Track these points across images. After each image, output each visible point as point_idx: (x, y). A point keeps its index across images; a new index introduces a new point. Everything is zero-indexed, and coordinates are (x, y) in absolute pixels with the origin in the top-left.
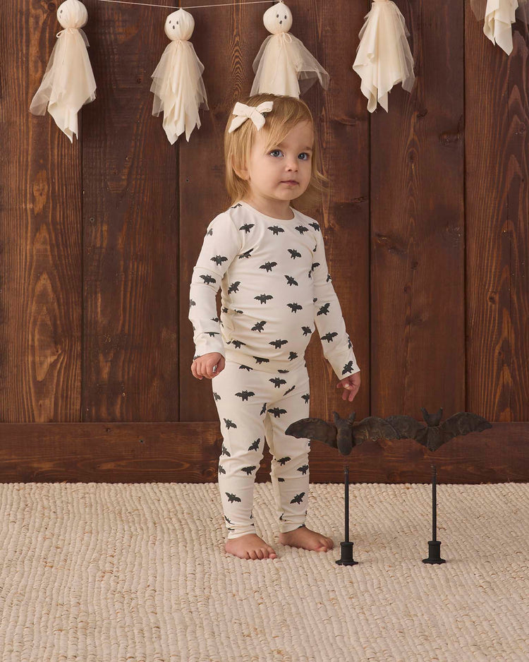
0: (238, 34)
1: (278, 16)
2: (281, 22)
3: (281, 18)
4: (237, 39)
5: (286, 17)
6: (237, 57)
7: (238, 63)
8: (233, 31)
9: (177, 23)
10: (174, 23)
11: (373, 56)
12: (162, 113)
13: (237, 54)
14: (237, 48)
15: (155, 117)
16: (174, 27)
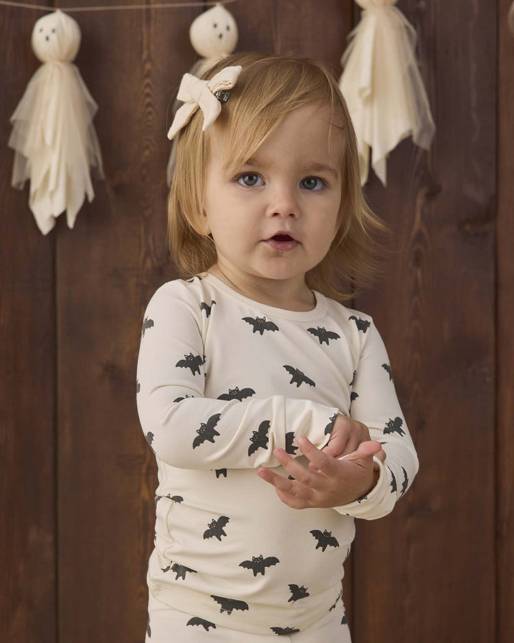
0: (149, 59)
1: (215, 26)
2: (221, 36)
3: (221, 29)
4: (148, 66)
5: (228, 28)
6: (148, 95)
7: (149, 105)
8: (141, 52)
9: (54, 31)
10: (47, 32)
11: (368, 92)
12: (28, 183)
13: (148, 90)
14: (147, 81)
15: (16, 191)
16: (47, 39)
